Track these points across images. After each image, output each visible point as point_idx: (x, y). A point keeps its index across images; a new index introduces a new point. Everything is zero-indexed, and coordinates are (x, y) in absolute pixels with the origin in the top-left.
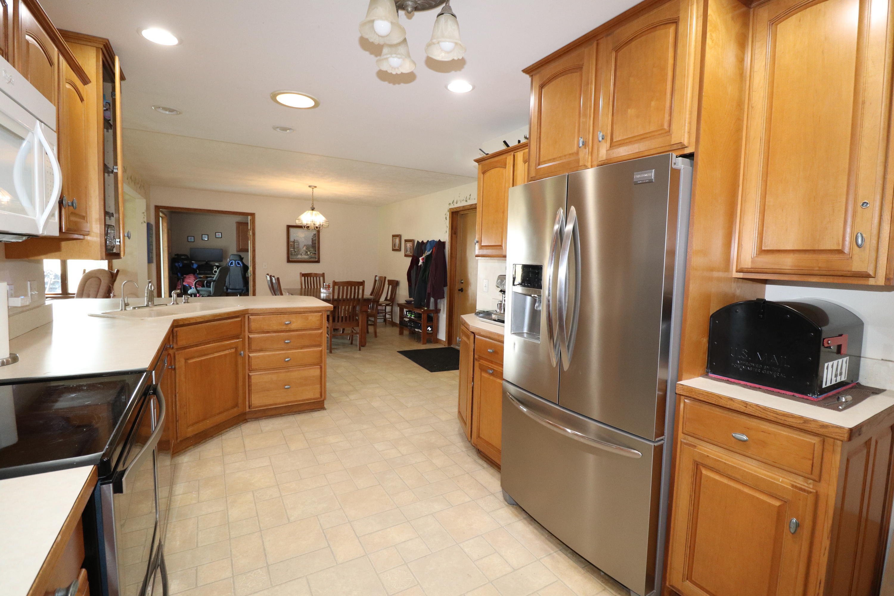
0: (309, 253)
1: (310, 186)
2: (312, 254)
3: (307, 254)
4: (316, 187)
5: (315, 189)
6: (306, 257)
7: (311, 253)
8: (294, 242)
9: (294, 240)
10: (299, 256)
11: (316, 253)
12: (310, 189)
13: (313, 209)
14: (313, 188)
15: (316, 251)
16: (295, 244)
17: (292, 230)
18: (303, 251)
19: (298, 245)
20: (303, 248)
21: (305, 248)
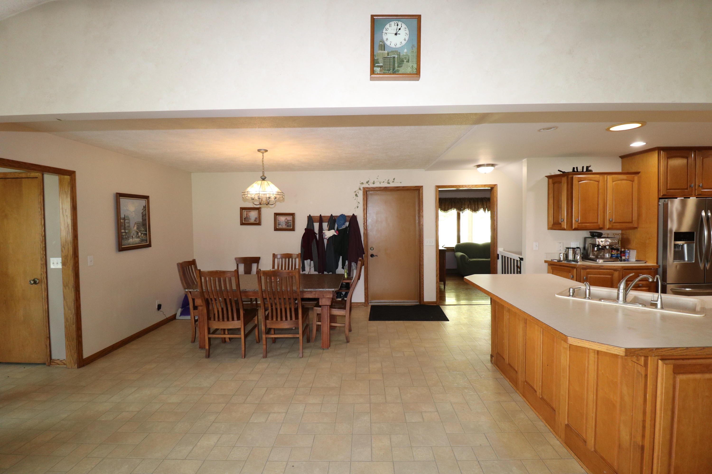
0: (140, 234)
1: (259, 150)
2: (143, 235)
3: (138, 236)
4: (266, 151)
5: (265, 154)
6: (137, 240)
7: (142, 233)
8: (124, 219)
9: (125, 215)
10: (131, 240)
11: (146, 234)
12: (260, 154)
13: (264, 179)
14: (263, 153)
15: (146, 231)
16: (126, 221)
17: (123, 201)
18: (134, 232)
19: (129, 223)
20: (134, 227)
21: (135, 228)
